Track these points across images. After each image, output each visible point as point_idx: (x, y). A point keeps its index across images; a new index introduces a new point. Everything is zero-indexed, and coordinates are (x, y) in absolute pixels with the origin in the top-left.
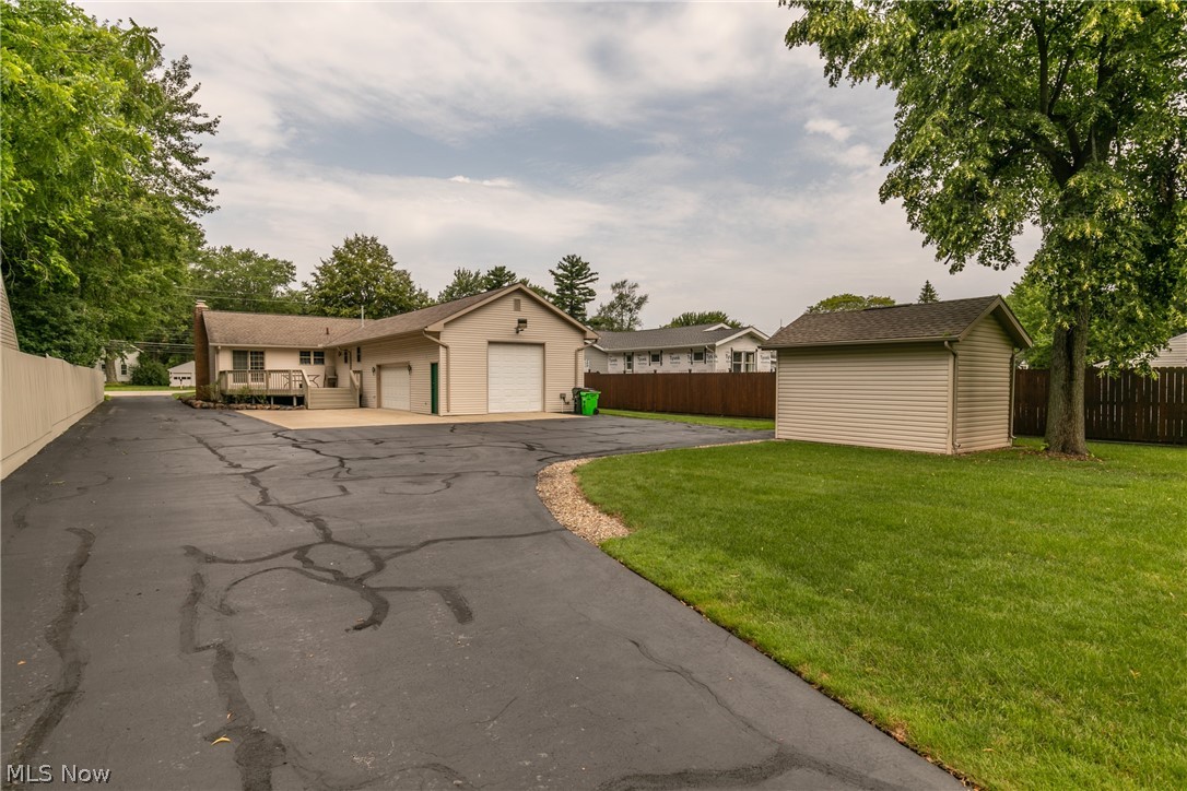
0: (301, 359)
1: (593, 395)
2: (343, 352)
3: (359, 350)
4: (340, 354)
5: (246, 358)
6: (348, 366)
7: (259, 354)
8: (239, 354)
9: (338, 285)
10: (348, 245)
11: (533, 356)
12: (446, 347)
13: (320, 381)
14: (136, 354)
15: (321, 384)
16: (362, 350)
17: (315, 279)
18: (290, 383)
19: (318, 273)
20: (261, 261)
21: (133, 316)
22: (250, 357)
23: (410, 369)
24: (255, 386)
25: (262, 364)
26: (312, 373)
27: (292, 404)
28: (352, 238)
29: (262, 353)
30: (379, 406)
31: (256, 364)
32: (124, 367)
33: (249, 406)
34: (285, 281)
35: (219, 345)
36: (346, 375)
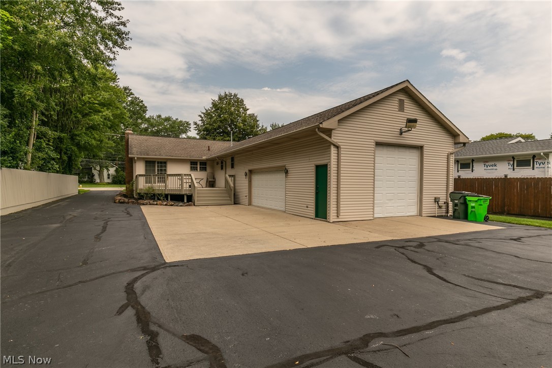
0: (191, 167)
1: (485, 201)
2: (220, 163)
3: (233, 159)
4: (218, 164)
5: (154, 166)
6: (223, 172)
7: (163, 163)
8: (149, 163)
9: (214, 122)
10: (220, 98)
11: (410, 159)
12: (338, 147)
13: (204, 183)
14: (114, 169)
15: (204, 185)
16: (236, 159)
17: (200, 119)
18: (182, 185)
19: (203, 116)
20: (174, 122)
21: (94, 142)
22: (157, 166)
23: (287, 172)
24: (158, 186)
25: (165, 170)
26: (198, 177)
27: (183, 201)
28: (223, 94)
29: (165, 163)
30: (250, 204)
31: (161, 170)
32: (109, 175)
33: (151, 202)
34: (185, 132)
35: (136, 156)
36: (221, 178)
